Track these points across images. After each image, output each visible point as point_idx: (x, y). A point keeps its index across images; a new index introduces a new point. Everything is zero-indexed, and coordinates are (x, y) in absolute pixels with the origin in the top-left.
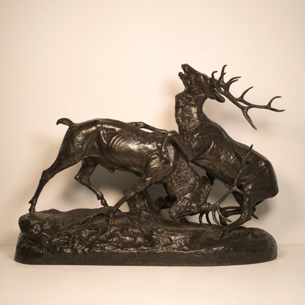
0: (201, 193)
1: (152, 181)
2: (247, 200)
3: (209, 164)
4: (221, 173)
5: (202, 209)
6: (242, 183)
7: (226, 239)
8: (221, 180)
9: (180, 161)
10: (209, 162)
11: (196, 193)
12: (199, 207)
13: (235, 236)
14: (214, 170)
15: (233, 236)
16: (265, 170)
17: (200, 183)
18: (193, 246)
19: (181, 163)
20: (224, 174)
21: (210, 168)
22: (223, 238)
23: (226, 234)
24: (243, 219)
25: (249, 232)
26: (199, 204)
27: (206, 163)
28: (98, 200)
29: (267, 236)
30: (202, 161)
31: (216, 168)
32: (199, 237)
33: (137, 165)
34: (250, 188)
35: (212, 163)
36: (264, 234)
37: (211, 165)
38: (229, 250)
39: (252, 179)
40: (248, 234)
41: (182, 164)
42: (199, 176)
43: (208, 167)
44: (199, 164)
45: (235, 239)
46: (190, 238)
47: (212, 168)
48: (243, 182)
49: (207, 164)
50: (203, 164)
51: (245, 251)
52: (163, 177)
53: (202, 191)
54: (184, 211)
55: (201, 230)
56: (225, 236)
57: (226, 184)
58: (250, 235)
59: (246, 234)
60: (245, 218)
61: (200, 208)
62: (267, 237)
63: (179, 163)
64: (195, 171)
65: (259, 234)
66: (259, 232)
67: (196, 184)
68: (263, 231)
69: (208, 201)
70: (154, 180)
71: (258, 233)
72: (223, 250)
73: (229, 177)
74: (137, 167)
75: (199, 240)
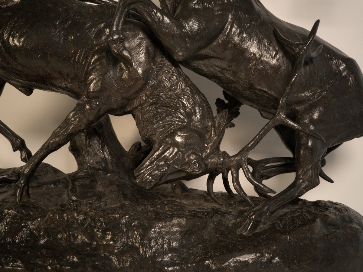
0: (208, 132)
1: (100, 109)
2: (310, 144)
3: (225, 69)
4: (251, 87)
5: (209, 167)
6: (297, 108)
7: (264, 232)
8: (251, 104)
9: (160, 64)
10: (224, 65)
11: (196, 131)
12: (202, 161)
13: (284, 225)
14: (234, 82)
15: (279, 226)
16: (346, 78)
17: (203, 109)
18: (187, 252)
19: (162, 68)
20: (255, 89)
21: (227, 79)
22: (258, 231)
23: (263, 221)
24: (300, 185)
25: (316, 214)
26: (202, 154)
27: (216, 66)
28: (14, 151)
29: (356, 220)
30: (207, 62)
31: (239, 78)
32: (203, 229)
33: (68, 75)
34: (316, 116)
35: (229, 66)
36: (350, 218)
37: (227, 70)
38: (270, 260)
39: (319, 98)
40: (314, 221)
41: (165, 69)
42: (202, 94)
43: (221, 75)
44: (201, 70)
45: (285, 234)
46: (181, 232)
47: (231, 78)
48: (299, 106)
49: (219, 69)
50: (211, 69)
51: (308, 262)
52: (123, 98)
53: (208, 126)
54: (169, 172)
55: (208, 212)
56: (262, 226)
57: (262, 113)
58: (318, 220)
59: (309, 220)
60: (307, 183)
61: (205, 163)
62: (356, 223)
63: (157, 67)
64: (192, 83)
65: (338, 217)
66: (337, 213)
67: (195, 113)
68: (347, 209)
69: (222, 149)
70: (105, 106)
71: (335, 214)
72: (255, 261)
73: (267, 95)
74: (69, 80)
75: (203, 237)
